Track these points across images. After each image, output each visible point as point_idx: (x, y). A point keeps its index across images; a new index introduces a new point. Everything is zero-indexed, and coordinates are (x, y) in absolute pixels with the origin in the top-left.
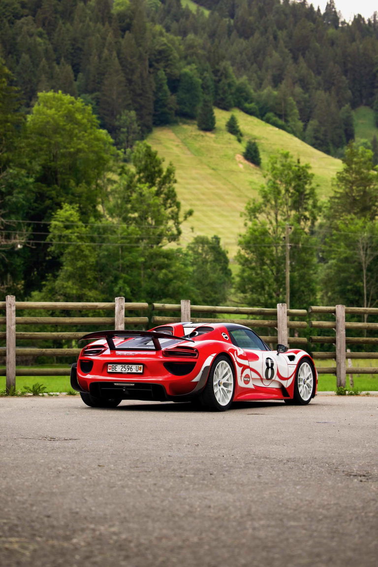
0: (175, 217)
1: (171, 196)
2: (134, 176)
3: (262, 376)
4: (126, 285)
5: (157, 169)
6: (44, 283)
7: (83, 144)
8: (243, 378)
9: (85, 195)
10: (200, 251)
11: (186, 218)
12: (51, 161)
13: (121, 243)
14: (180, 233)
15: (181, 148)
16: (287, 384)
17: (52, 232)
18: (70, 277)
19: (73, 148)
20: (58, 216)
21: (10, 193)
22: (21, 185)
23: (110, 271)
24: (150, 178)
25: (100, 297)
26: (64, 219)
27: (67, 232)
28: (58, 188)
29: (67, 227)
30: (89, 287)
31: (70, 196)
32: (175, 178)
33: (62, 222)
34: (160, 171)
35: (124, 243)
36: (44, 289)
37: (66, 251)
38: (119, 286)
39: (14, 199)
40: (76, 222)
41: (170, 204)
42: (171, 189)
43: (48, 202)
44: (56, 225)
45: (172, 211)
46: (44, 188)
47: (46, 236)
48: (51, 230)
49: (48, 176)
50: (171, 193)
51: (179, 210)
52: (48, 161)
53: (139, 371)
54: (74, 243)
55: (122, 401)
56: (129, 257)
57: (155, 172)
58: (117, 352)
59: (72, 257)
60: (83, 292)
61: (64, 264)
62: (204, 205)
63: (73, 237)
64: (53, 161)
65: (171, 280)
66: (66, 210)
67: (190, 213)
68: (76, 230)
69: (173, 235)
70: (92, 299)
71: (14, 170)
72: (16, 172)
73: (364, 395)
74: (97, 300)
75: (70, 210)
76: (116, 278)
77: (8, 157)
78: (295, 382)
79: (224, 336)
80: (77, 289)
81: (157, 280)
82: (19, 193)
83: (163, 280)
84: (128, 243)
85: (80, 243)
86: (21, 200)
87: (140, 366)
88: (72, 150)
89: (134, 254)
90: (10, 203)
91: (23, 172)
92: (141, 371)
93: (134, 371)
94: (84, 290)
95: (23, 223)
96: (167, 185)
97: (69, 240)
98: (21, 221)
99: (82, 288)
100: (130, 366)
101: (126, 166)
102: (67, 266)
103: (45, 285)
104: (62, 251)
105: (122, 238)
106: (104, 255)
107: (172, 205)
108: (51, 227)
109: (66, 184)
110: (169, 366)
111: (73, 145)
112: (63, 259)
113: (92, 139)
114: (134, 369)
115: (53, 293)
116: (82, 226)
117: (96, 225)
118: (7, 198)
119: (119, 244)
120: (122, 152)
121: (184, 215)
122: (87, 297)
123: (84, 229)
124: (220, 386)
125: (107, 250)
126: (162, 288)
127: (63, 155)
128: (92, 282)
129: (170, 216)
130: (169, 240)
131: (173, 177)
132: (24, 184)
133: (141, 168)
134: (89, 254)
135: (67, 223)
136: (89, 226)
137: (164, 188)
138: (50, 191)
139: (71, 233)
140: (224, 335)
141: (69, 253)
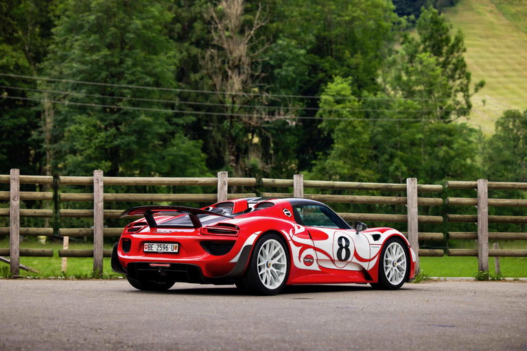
0: (464, 89)
1: (460, 66)
2: (419, 45)
3: (332, 257)
4: (402, 164)
5: (444, 37)
6: (314, 162)
7: (359, 12)
8: (302, 259)
9: (361, 67)
10: (511, 127)
11: (476, 90)
12: (325, 31)
13: (397, 118)
14: (469, 106)
15: (495, 13)
16: (368, 266)
17: (322, 107)
18: (342, 155)
19: (348, 16)
20: (329, 90)
21: (280, 67)
22: (291, 56)
23: (385, 148)
24: (436, 47)
25: (373, 177)
26: (335, 93)
27: (338, 107)
28: (332, 60)
29: (338, 102)
30: (363, 166)
31: (345, 68)
32: (464, 46)
33: (333, 96)
34: (448, 40)
35: (401, 118)
36: (314, 169)
37: (337, 128)
38: (394, 165)
39: (284, 73)
40: (347, 96)
41: (460, 75)
42: (460, 58)
43: (321, 75)
44: (326, 100)
45: (461, 83)
46: (317, 59)
47: (315, 112)
48: (321, 105)
49: (322, 48)
50: (460, 63)
51: (468, 82)
52: (321, 31)
53: (175, 251)
54: (346, 119)
55: (176, 283)
56: (406, 134)
57: (442, 41)
58: (158, 230)
59: (344, 134)
60: (356, 172)
61: (335, 141)
62: (520, 76)
63: (345, 112)
64: (328, 30)
65: (452, 158)
66: (338, 84)
67: (482, 85)
68: (348, 104)
69: (462, 109)
70: (365, 179)
71: (284, 40)
72: (285, 43)
73: (510, 281)
74: (370, 181)
75: (342, 83)
76: (392, 156)
77: (278, 28)
78: (379, 265)
79: (285, 213)
80: (348, 169)
81: (437, 158)
82: (289, 65)
83: (444, 158)
84: (405, 118)
85: (352, 119)
86: (291, 73)
87: (175, 245)
88: (347, 18)
89: (412, 130)
90: (279, 76)
91: (293, 43)
92: (177, 251)
93: (170, 250)
94: (357, 169)
95: (294, 98)
96: (456, 54)
97: (340, 115)
98: (291, 96)
99: (355, 167)
100: (166, 245)
101: (409, 34)
102: (339, 144)
103: (315, 165)
104: (333, 127)
105: (399, 113)
106: (378, 131)
107: (462, 76)
108: (321, 102)
109: (341, 55)
110: (206, 245)
111: (348, 13)
112: (334, 136)
113: (368, 5)
114: (170, 248)
115: (324, 173)
116: (355, 101)
117: (370, 99)
118: (277, 71)
119: (395, 119)
120: (405, 19)
121: (475, 87)
122: (360, 177)
123: (356, 104)
124: (268, 267)
125: (382, 126)
126: (443, 166)
127: (339, 24)
128: (365, 161)
129: (459, 88)
130: (458, 114)
131: (462, 45)
132: (295, 56)
133: (427, 36)
134: (362, 131)
135: (339, 98)
136: (362, 101)
137: (452, 58)
138: (324, 63)
139: (343, 108)
140: (285, 211)
141: (341, 130)
